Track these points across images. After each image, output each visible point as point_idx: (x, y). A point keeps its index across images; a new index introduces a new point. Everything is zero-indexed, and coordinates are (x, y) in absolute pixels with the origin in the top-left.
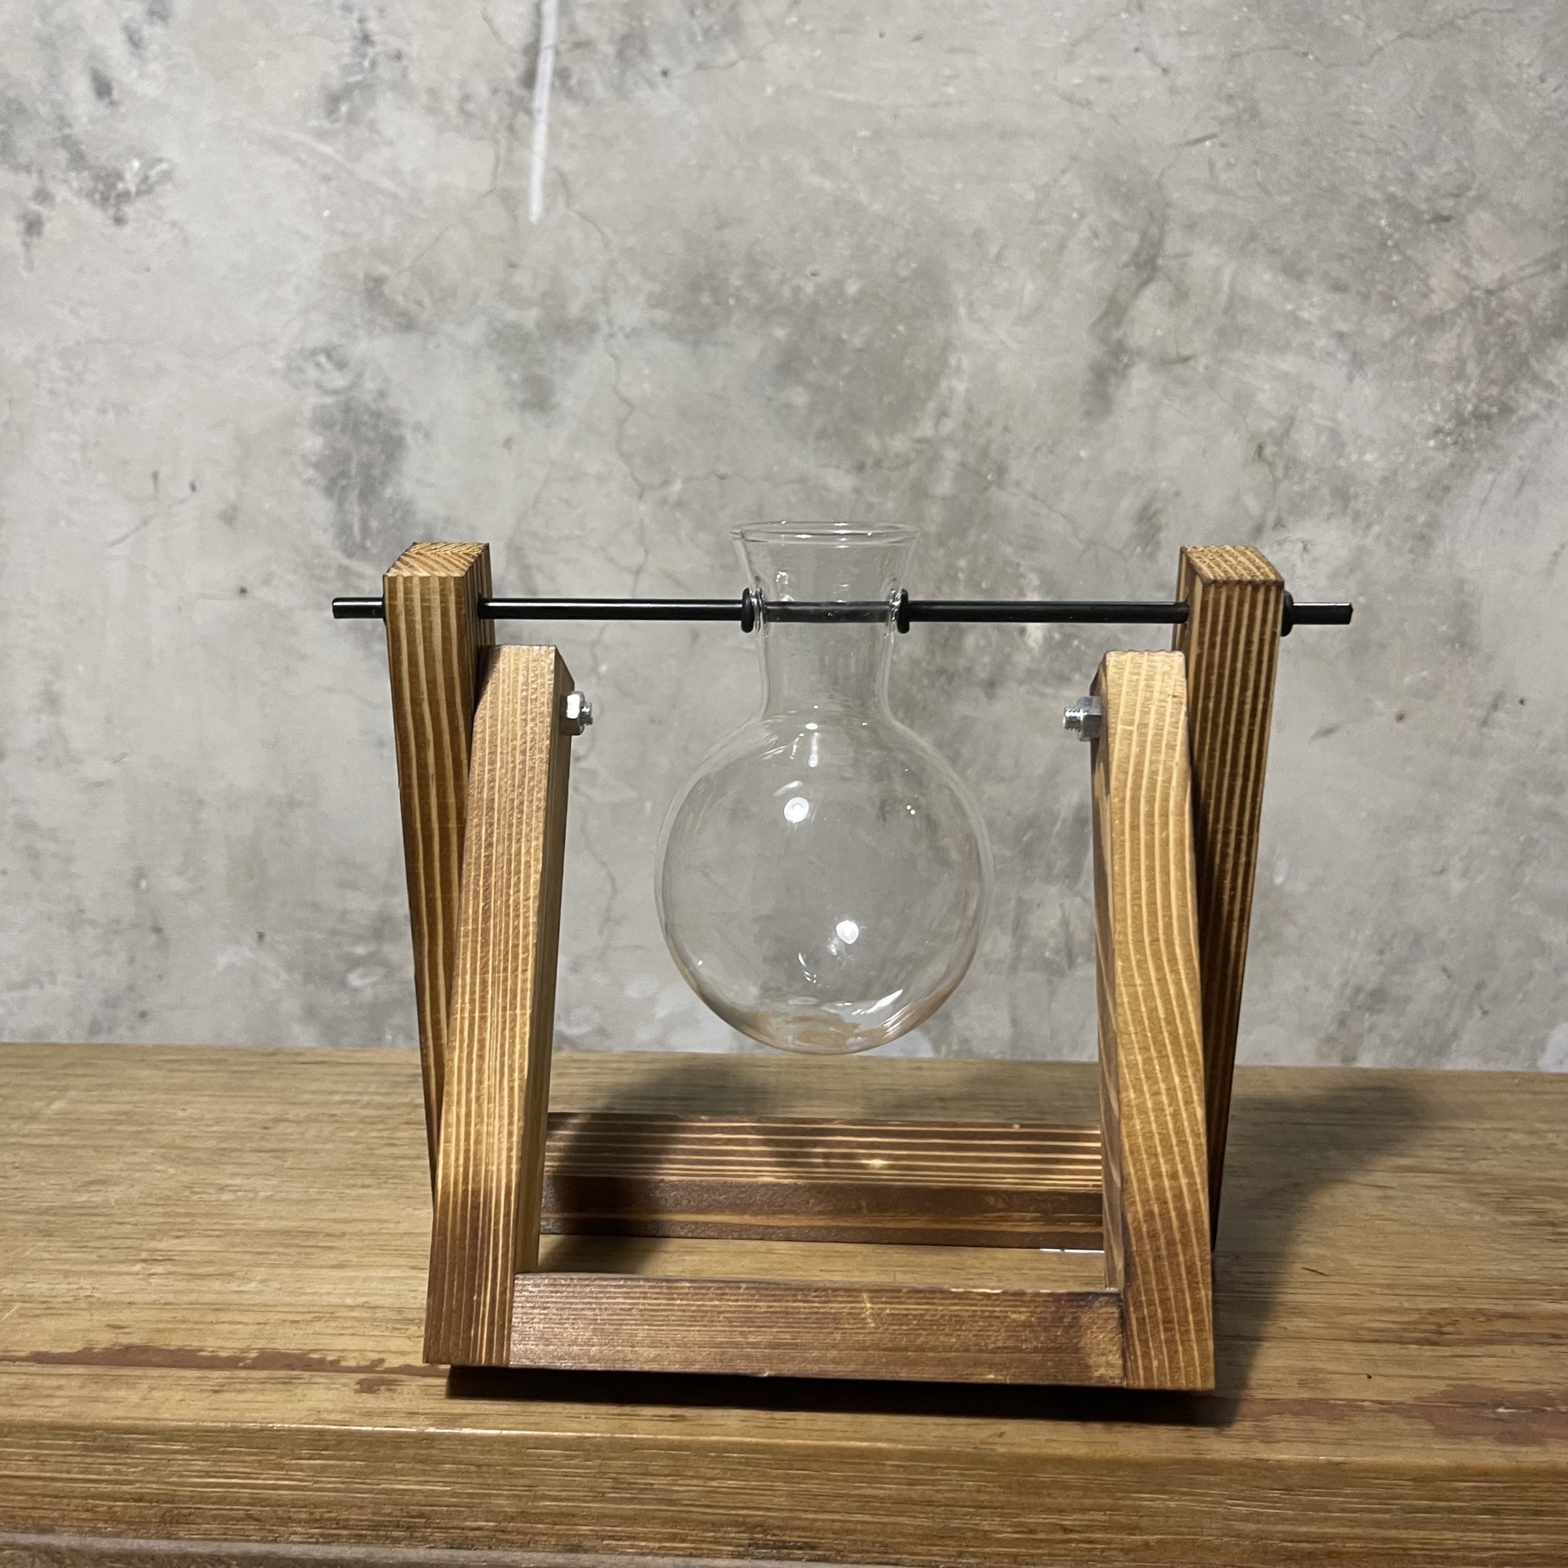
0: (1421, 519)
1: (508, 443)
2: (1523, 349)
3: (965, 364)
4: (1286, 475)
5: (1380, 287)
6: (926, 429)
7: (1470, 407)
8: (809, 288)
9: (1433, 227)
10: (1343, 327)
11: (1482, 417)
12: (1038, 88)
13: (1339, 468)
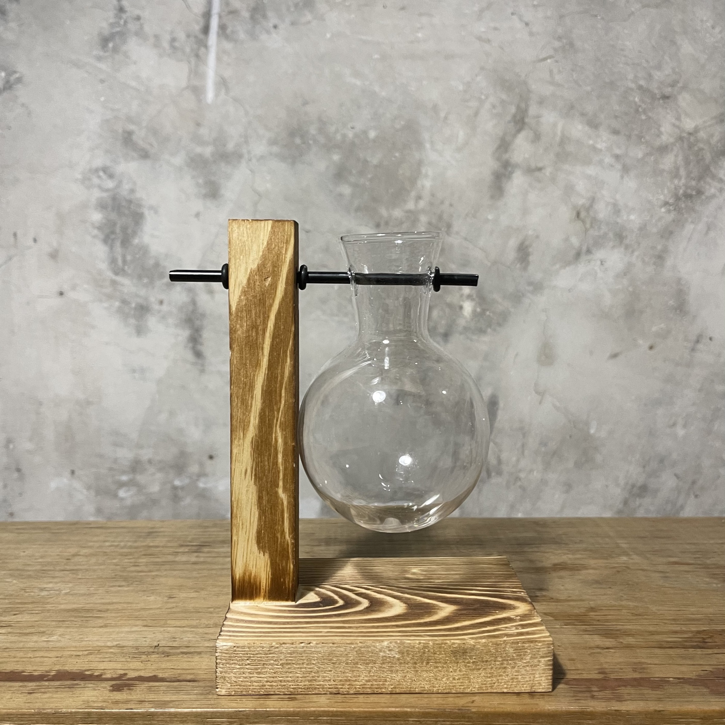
0: (659, 247)
1: (197, 215)
2: (707, 161)
3: (430, 173)
4: (592, 226)
5: (636, 132)
6: (411, 205)
7: (681, 192)
8: (350, 134)
9: (661, 101)
10: (618, 152)
11: (688, 196)
12: (463, 33)
13: (618, 223)
